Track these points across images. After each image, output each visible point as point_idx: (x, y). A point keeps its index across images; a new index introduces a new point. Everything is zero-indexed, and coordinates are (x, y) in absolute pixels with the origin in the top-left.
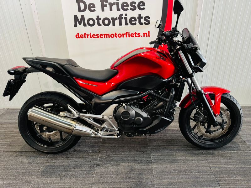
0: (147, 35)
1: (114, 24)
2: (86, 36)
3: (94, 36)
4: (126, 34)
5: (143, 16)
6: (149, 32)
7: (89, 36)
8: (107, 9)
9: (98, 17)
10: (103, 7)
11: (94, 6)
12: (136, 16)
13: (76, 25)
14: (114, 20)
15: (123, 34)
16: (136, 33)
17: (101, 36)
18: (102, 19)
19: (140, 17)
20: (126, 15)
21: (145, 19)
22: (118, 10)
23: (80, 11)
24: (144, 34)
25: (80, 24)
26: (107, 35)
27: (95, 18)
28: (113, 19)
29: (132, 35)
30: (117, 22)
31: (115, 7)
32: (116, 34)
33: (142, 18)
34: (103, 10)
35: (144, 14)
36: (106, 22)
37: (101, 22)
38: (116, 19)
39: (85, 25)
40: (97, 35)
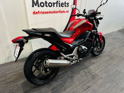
2: (39, 13)
3: (43, 13)
4: (59, 11)
6: (68, 10)
7: (41, 13)
13: (33, 6)
15: (58, 12)
17: (47, 13)
18: (48, 3)
21: (67, 4)
25: (36, 5)
26: (50, 12)
29: (62, 12)
30: (55, 5)
36: (50, 5)
38: (55, 3)
39: (39, 6)
40: (45, 12)
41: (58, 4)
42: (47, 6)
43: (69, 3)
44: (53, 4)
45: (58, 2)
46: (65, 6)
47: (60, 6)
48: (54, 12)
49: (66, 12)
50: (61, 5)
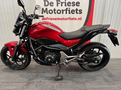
0: (80, 19)
1: (63, 13)
2: (48, 19)
3: (52, 19)
4: (69, 18)
6: (81, 18)
7: (49, 19)
8: (60, 5)
9: (55, 9)
10: (58, 4)
11: (53, 4)
12: (75, 9)
13: (42, 13)
15: (67, 19)
16: (74, 18)
17: (56, 19)
18: (57, 10)
20: (69, 8)
22: (66, 6)
23: (45, 5)
24: (78, 18)
25: (45, 12)
26: (58, 19)
27: (53, 9)
28: (62, 10)
29: (72, 19)
31: (64, 4)
32: (63, 18)
33: (78, 10)
34: (57, 6)
35: (79, 8)
36: (59, 12)
37: (56, 12)
38: (64, 10)
39: (47, 13)
40: (54, 18)
44: (62, 11)
45: (68, 9)
46: (77, 13)
48: (63, 19)
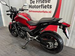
0: (50, 12)
1: (39, 8)
2: (31, 11)
3: (33, 12)
5: (49, 5)
8: (38, 2)
9: (35, 5)
11: (34, 2)
12: (47, 5)
13: (29, 8)
14: (40, 6)
15: (42, 12)
17: (35, 12)
19: (48, 5)
20: (43, 4)
21: (50, 6)
22: (41, 3)
29: (45, 12)
30: (40, 7)
32: (40, 11)
35: (50, 4)
37: (36, 7)
41: (42, 7)
42: (35, 8)
43: (51, 6)
46: (48, 8)
47: (43, 8)
49: (48, 12)
50: (45, 7)
